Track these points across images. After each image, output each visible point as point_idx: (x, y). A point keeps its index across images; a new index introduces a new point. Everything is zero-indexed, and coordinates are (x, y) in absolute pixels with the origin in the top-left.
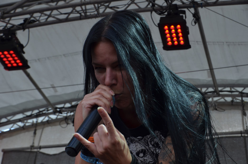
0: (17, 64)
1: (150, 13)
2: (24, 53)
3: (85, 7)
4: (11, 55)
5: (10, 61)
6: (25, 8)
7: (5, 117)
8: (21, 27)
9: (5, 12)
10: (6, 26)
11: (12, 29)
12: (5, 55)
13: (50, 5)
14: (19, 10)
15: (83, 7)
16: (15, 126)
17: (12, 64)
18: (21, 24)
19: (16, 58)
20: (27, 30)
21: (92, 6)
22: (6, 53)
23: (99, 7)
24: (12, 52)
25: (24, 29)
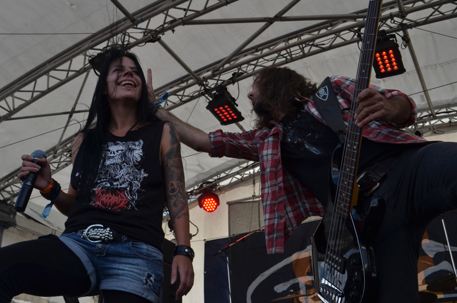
0: (232, 117)
1: (357, 43)
2: (237, 105)
3: (290, 50)
4: (226, 109)
5: (225, 116)
6: (231, 63)
7: (224, 171)
8: (231, 81)
9: (215, 69)
10: (217, 84)
11: (222, 85)
12: (220, 110)
13: (256, 55)
14: (227, 66)
15: (288, 50)
16: (234, 180)
17: (227, 118)
18: (230, 79)
19: (231, 112)
20: (236, 83)
21: (297, 47)
22: (221, 108)
23: (303, 48)
24: (226, 106)
25: (234, 83)
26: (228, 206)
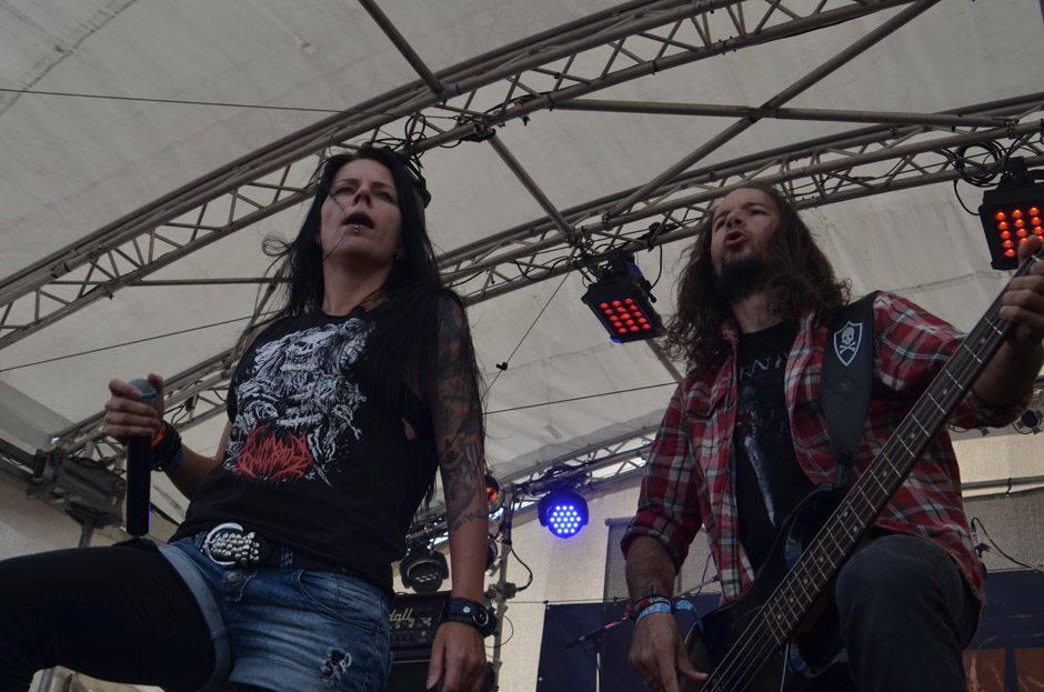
0: (640, 325)
1: (952, 182)
2: (654, 300)
3: (791, 185)
4: (626, 306)
5: (623, 321)
6: (651, 201)
7: (605, 445)
8: (645, 242)
9: (611, 213)
10: (612, 245)
11: (624, 249)
12: (614, 308)
13: (710, 188)
14: (639, 206)
15: (787, 184)
16: (628, 467)
17: (628, 327)
18: (644, 237)
19: (638, 314)
20: (657, 248)
21: (809, 180)
22: (616, 303)
23: (823, 182)
24: (629, 301)
25: (651, 248)
26: (608, 528)
